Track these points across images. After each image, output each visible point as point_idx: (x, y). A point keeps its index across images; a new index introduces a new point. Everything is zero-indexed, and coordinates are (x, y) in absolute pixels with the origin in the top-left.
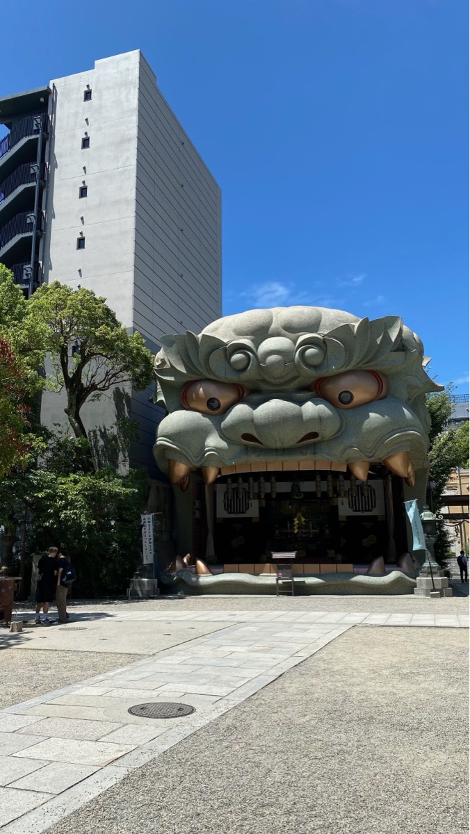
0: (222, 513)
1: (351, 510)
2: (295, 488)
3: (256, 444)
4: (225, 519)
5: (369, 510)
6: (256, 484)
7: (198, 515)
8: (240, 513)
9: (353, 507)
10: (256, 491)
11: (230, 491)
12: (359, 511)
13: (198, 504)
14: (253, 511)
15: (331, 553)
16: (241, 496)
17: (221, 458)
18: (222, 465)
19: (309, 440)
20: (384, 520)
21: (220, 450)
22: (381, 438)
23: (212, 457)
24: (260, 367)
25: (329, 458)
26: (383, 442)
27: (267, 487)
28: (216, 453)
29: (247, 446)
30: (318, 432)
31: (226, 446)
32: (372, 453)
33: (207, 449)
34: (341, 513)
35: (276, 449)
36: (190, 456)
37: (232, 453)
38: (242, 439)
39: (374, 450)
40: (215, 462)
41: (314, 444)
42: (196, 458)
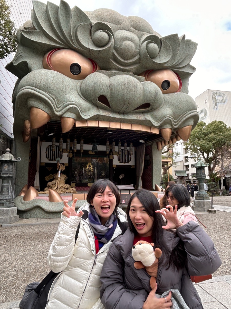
1: (119, 162)
2: (95, 148)
3: (106, 106)
4: (46, 164)
5: (127, 163)
9: (119, 160)
12: (122, 162)
14: (65, 160)
16: (54, 150)
17: (80, 112)
18: (79, 118)
19: (142, 110)
20: (134, 167)
21: (79, 105)
22: (185, 114)
23: (72, 110)
24: (115, 48)
25: (153, 124)
26: (185, 116)
27: (78, 147)
28: (77, 107)
29: (98, 107)
30: (151, 103)
31: (84, 104)
32: (177, 123)
33: (70, 103)
34: (113, 164)
35: (119, 113)
36: (54, 106)
37: (88, 110)
38: (97, 100)
39: (179, 121)
40: (74, 115)
41: (143, 113)
42: (58, 108)
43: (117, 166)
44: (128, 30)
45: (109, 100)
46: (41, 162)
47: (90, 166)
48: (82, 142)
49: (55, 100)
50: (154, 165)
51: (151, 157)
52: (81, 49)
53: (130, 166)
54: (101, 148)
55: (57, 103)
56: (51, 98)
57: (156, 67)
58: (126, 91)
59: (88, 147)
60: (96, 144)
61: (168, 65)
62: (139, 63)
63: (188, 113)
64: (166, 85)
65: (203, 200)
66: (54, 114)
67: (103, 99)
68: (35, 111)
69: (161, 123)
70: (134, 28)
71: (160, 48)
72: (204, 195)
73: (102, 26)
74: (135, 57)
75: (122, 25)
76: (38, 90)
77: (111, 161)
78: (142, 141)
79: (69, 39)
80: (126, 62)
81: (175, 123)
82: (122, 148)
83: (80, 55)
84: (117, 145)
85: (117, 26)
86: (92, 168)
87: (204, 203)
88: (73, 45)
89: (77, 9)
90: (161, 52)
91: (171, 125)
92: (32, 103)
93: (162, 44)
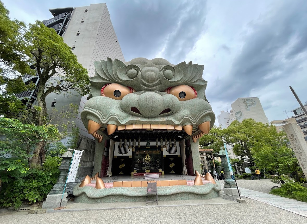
0: (117, 154)
1: (168, 153)
2: (148, 144)
3: (138, 114)
4: (118, 157)
5: (174, 153)
6: (132, 142)
7: (105, 154)
8: (124, 154)
9: (168, 152)
10: (132, 144)
11: (121, 144)
12: (171, 153)
13: (106, 150)
14: (130, 153)
15: (160, 171)
16: (125, 147)
17: (118, 120)
18: (119, 124)
19: (165, 114)
20: (180, 157)
21: (118, 116)
22: (200, 113)
23: (113, 119)
24: (143, 77)
25: (175, 123)
26: (201, 115)
27: (137, 143)
28: (116, 117)
29: (133, 115)
30: (170, 108)
31: (122, 114)
32: (196, 120)
33: (111, 114)
34: (164, 154)
35: (148, 118)
36: (101, 118)
37: (125, 118)
38: (131, 111)
39: (196, 119)
40: (115, 122)
41: (167, 116)
42: (104, 119)
43: (167, 156)
44: (152, 66)
45: (139, 109)
46: (114, 155)
47: (148, 157)
48: (139, 140)
49: (102, 113)
50: (193, 154)
51: (190, 148)
52: (121, 81)
53: (177, 156)
54: (153, 143)
55: (103, 116)
56: (99, 113)
57: (174, 84)
58: (148, 102)
59: (144, 143)
60: (148, 141)
61: (182, 82)
62: (161, 84)
63: (203, 112)
64: (182, 95)
65: (231, 188)
66: (101, 123)
67: (134, 109)
68: (90, 122)
69: (181, 121)
70: (155, 64)
71: (174, 73)
72: (231, 183)
73: (132, 66)
74: (156, 80)
75: (148, 64)
76: (90, 109)
77: (162, 152)
78: (180, 137)
79: (113, 77)
80: (151, 84)
81: (193, 121)
82: (168, 142)
83: (121, 85)
84: (164, 140)
85: (144, 65)
86: (149, 158)
87: (231, 190)
88: (116, 80)
89: (116, 60)
90: (175, 75)
91: (191, 122)
92: (89, 117)
93: (175, 69)
